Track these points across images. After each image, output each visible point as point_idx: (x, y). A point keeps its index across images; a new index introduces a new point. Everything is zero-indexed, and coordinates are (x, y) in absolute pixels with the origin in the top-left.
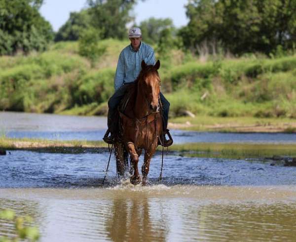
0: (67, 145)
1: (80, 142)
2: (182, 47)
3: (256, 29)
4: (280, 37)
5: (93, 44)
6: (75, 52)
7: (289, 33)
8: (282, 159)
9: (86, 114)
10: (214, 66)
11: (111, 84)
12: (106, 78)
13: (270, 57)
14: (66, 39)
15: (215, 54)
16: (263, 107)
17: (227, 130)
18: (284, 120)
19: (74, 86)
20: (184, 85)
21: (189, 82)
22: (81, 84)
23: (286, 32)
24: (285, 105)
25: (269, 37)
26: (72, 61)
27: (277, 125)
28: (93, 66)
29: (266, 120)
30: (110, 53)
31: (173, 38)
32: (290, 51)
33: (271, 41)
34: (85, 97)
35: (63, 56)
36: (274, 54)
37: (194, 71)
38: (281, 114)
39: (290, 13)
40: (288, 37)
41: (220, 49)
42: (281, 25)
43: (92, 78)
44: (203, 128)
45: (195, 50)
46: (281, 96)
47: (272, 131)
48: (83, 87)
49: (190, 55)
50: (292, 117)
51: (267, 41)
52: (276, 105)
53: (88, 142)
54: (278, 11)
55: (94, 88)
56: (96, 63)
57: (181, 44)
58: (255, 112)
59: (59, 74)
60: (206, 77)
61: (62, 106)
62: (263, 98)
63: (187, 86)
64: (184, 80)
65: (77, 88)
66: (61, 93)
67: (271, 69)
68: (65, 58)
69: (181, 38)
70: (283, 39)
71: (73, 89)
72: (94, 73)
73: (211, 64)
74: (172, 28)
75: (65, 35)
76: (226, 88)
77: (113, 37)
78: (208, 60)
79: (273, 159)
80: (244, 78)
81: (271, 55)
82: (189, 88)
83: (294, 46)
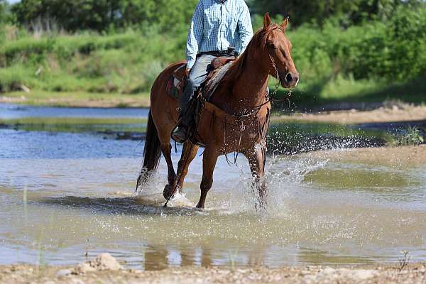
2: (17, 22)
3: (88, 7)
4: (113, 15)
7: (121, 12)
8: (115, 132)
10: (48, 41)
13: (102, 35)
15: (49, 30)
16: (96, 83)
17: (61, 104)
18: (116, 95)
20: (19, 60)
21: (23, 57)
23: (119, 10)
24: (116, 81)
25: (103, 16)
27: (110, 100)
29: (99, 95)
31: (7, 13)
32: (121, 29)
33: (103, 19)
36: (107, 32)
37: (28, 46)
38: (113, 90)
40: (119, 15)
41: (55, 26)
42: (113, 5)
44: (38, 102)
45: (30, 26)
46: (113, 72)
47: (105, 106)
49: (25, 31)
50: (124, 93)
51: (99, 19)
52: (108, 81)
57: (16, 19)
58: (88, 87)
60: (40, 53)
62: (96, 74)
63: (22, 60)
64: (19, 55)
67: (104, 46)
70: (115, 17)
73: (45, 40)
74: (6, 4)
76: (60, 64)
78: (42, 36)
80: (78, 55)
81: (103, 32)
82: (24, 62)
83: (125, 24)
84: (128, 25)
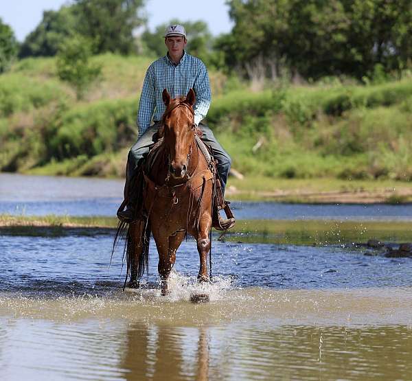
0: (38, 223)
1: (60, 218)
2: (223, 66)
3: (340, 38)
5: (79, 62)
6: (50, 75)
7: (394, 45)
9: (68, 173)
10: (274, 97)
11: (109, 126)
12: (101, 117)
13: (364, 83)
14: (37, 54)
15: (275, 78)
16: (352, 163)
17: (295, 199)
18: (386, 183)
19: (49, 129)
20: (226, 128)
21: (233, 123)
22: (61, 125)
23: (390, 43)
24: (388, 160)
25: (362, 51)
26: (46, 88)
27: (375, 191)
28: (80, 98)
29: (357, 184)
30: (108, 76)
31: (209, 52)
32: (396, 74)
33: (364, 58)
34: (67, 146)
35: (32, 80)
36: (371, 78)
37: (241, 105)
38: (380, 174)
39: (395, 13)
40: (392, 51)
41: (284, 71)
42: (382, 32)
43: (78, 116)
44: (256, 195)
45: (244, 72)
46: (381, 144)
47: (366, 201)
48: (64, 131)
49: (236, 80)
50: (398, 179)
51: (359, 58)
52: (373, 159)
53: (73, 219)
54: (376, 10)
55: (82, 133)
56: (85, 92)
57: (222, 62)
58: (339, 170)
59: (25, 110)
60: (261, 115)
61: (31, 162)
62: (353, 148)
63: (230, 129)
64: (227, 119)
65: (54, 132)
66: (28, 140)
67: (365, 101)
68: (36, 84)
69: (223, 54)
70: (385, 54)
71: (48, 134)
72: (81, 108)
73: (269, 94)
74: (207, 36)
75: (35, 47)
76: (293, 132)
77: (112, 51)
78: (264, 89)
79: (368, 245)
80: (322, 117)
81: (365, 79)
82: (234, 132)
83: (401, 65)
84: (405, 68)
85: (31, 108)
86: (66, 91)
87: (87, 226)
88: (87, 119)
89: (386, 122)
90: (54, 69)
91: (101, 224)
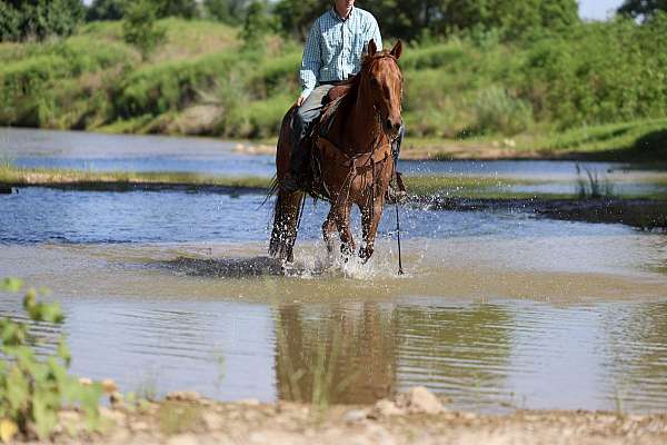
0: (105, 179)
1: (127, 173)
2: (281, 30)
3: (390, 3)
5: (145, 26)
6: (117, 38)
7: (440, 11)
9: (134, 131)
11: (173, 87)
12: (166, 77)
13: (411, 47)
14: (104, 18)
18: (433, 140)
19: (116, 89)
20: (284, 89)
21: (290, 84)
22: (127, 85)
23: (437, 8)
24: (435, 119)
25: (410, 16)
26: (113, 50)
27: (423, 148)
28: (145, 59)
30: (171, 39)
31: (267, 17)
32: (442, 38)
33: (413, 22)
34: (133, 106)
35: (98, 43)
36: (419, 42)
38: (428, 132)
40: (439, 16)
43: (144, 77)
45: (300, 35)
46: (429, 104)
47: (416, 157)
48: (130, 91)
49: (293, 43)
50: (445, 137)
51: (407, 22)
52: (421, 119)
53: (138, 174)
55: (147, 93)
56: (151, 55)
57: (279, 26)
59: (93, 72)
61: (99, 120)
63: (288, 89)
64: (284, 80)
65: (120, 92)
66: (96, 101)
67: (414, 63)
68: (102, 46)
69: (279, 17)
70: (432, 19)
71: (115, 94)
72: (147, 69)
75: (102, 11)
77: (175, 14)
81: (414, 43)
82: (292, 92)
83: (448, 30)
84: (452, 32)
85: (99, 69)
86: (133, 53)
87: (152, 181)
88: (152, 80)
89: (433, 83)
90: (121, 32)
91: (165, 180)
